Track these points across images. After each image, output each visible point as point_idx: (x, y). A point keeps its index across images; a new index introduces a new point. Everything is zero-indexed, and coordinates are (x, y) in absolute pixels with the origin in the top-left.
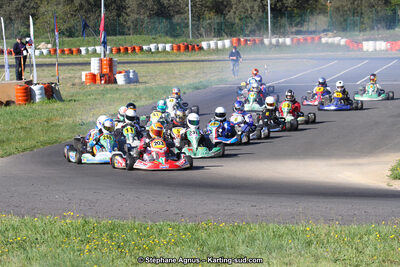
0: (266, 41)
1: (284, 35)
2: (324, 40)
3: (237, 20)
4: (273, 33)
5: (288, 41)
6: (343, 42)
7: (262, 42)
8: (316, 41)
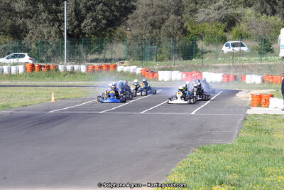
0: (61, 68)
1: (80, 62)
2: (119, 68)
3: (33, 46)
4: (69, 60)
5: (83, 68)
6: (139, 71)
7: (57, 69)
8: (111, 69)
